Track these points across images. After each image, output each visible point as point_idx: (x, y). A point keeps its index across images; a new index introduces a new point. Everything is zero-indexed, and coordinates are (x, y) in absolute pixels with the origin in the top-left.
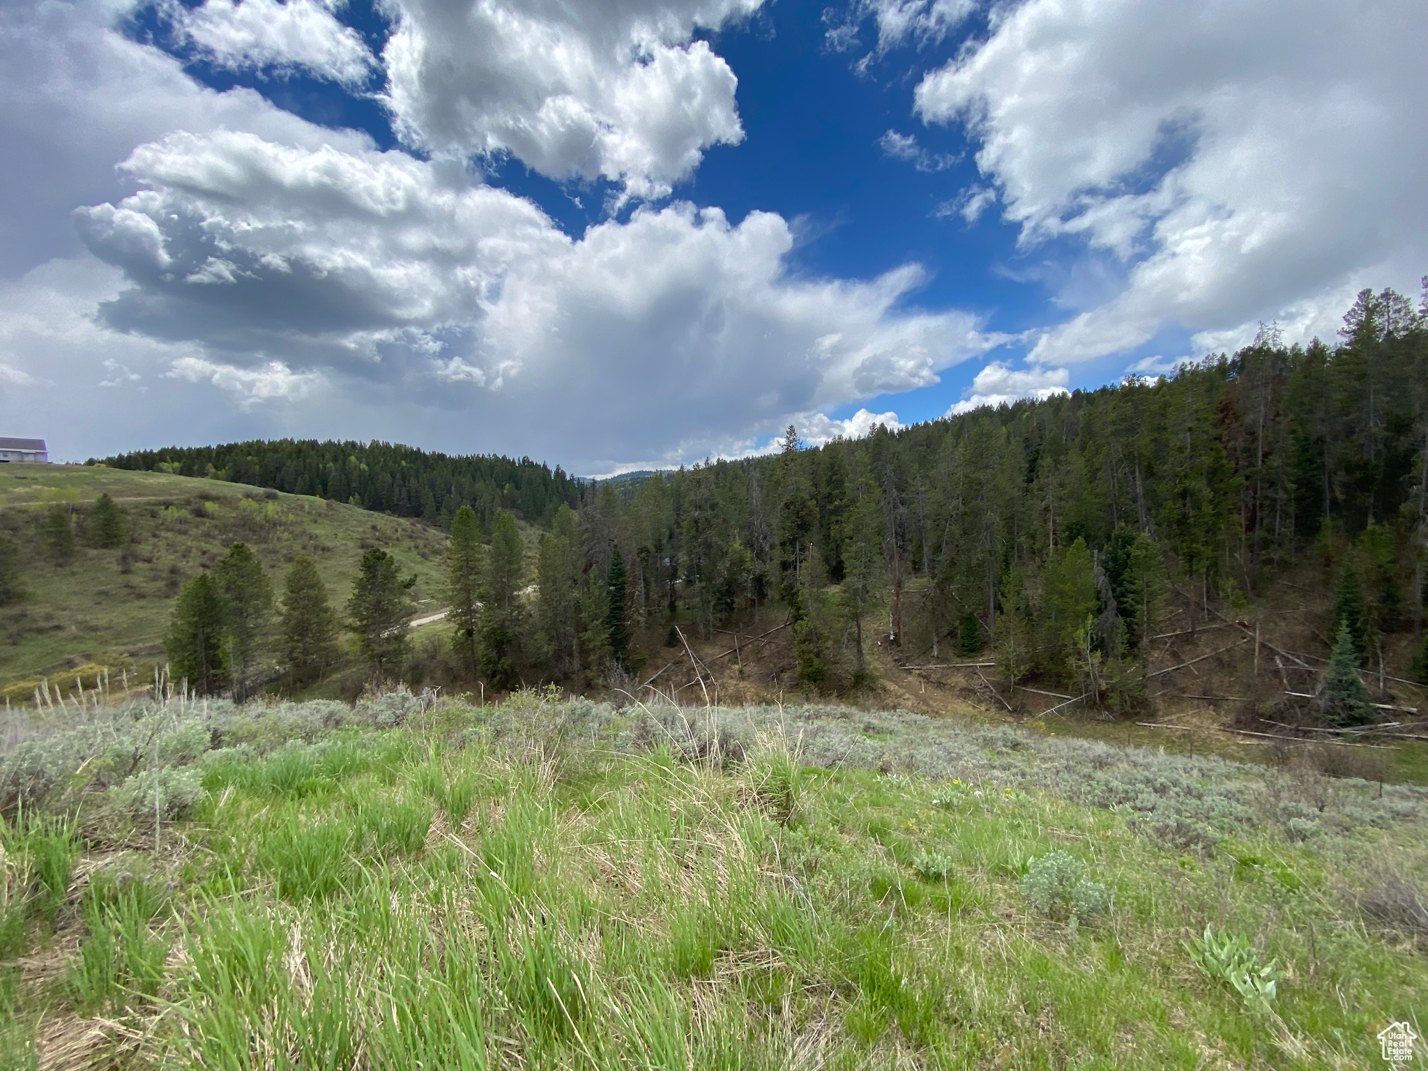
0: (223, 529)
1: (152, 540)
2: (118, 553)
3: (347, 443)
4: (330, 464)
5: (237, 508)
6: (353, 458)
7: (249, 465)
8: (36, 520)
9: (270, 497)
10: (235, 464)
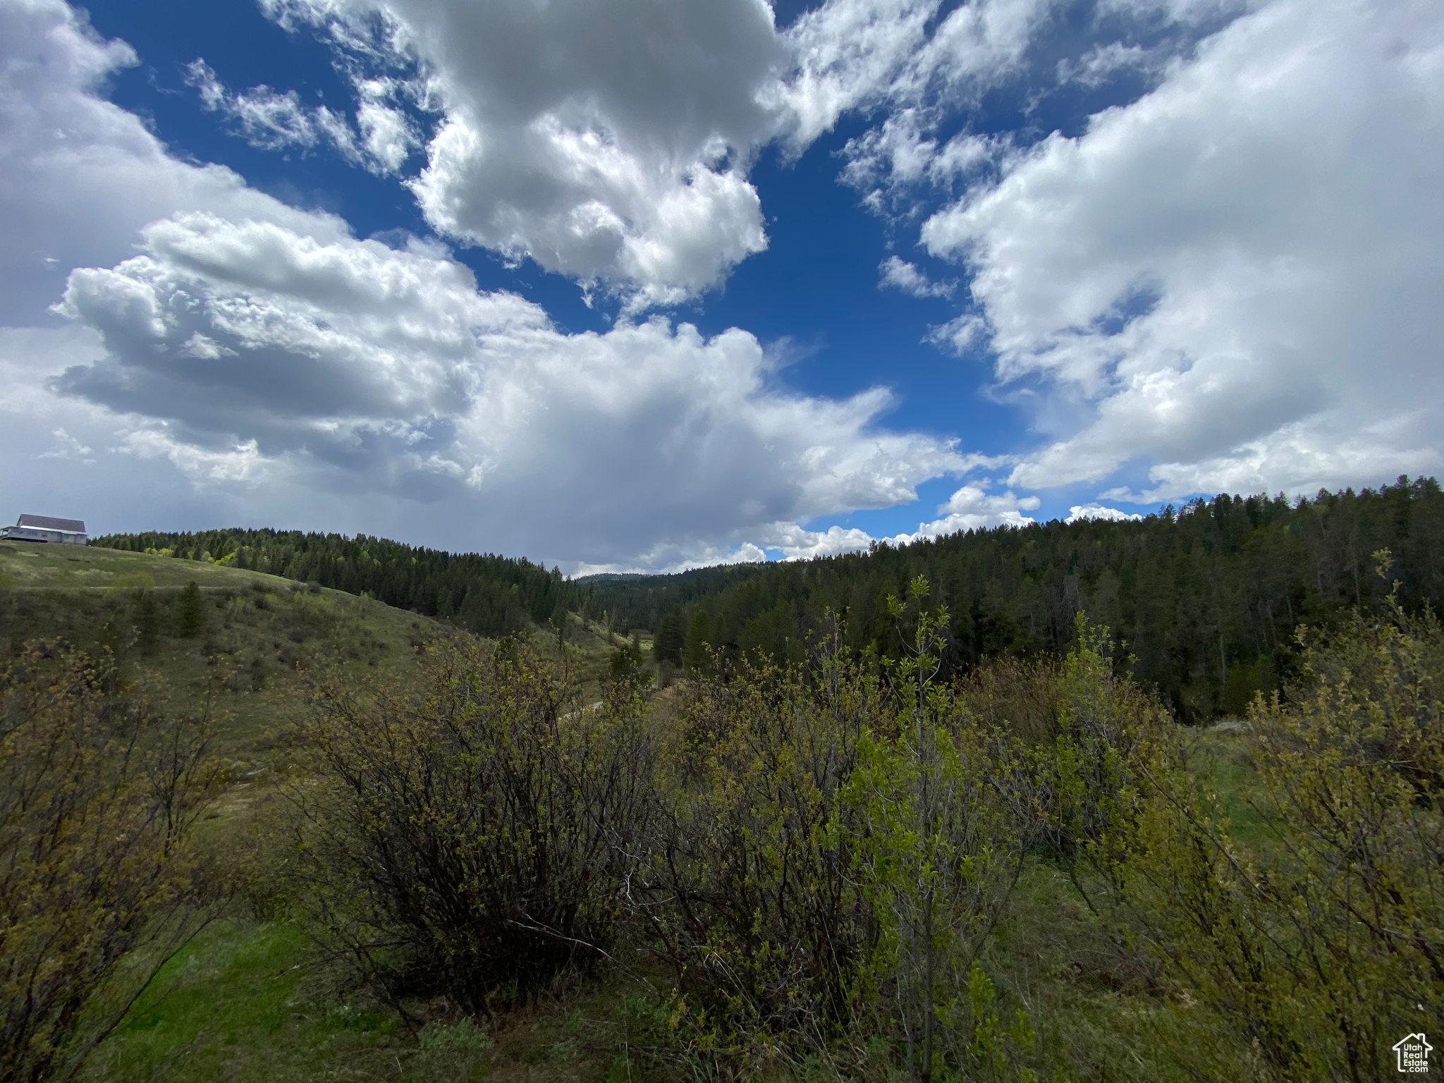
0: (287, 622)
1: (226, 632)
2: (199, 643)
3: (331, 536)
4: (341, 558)
5: (291, 601)
6: (365, 553)
7: (255, 557)
8: (111, 605)
9: (314, 591)
10: (241, 554)
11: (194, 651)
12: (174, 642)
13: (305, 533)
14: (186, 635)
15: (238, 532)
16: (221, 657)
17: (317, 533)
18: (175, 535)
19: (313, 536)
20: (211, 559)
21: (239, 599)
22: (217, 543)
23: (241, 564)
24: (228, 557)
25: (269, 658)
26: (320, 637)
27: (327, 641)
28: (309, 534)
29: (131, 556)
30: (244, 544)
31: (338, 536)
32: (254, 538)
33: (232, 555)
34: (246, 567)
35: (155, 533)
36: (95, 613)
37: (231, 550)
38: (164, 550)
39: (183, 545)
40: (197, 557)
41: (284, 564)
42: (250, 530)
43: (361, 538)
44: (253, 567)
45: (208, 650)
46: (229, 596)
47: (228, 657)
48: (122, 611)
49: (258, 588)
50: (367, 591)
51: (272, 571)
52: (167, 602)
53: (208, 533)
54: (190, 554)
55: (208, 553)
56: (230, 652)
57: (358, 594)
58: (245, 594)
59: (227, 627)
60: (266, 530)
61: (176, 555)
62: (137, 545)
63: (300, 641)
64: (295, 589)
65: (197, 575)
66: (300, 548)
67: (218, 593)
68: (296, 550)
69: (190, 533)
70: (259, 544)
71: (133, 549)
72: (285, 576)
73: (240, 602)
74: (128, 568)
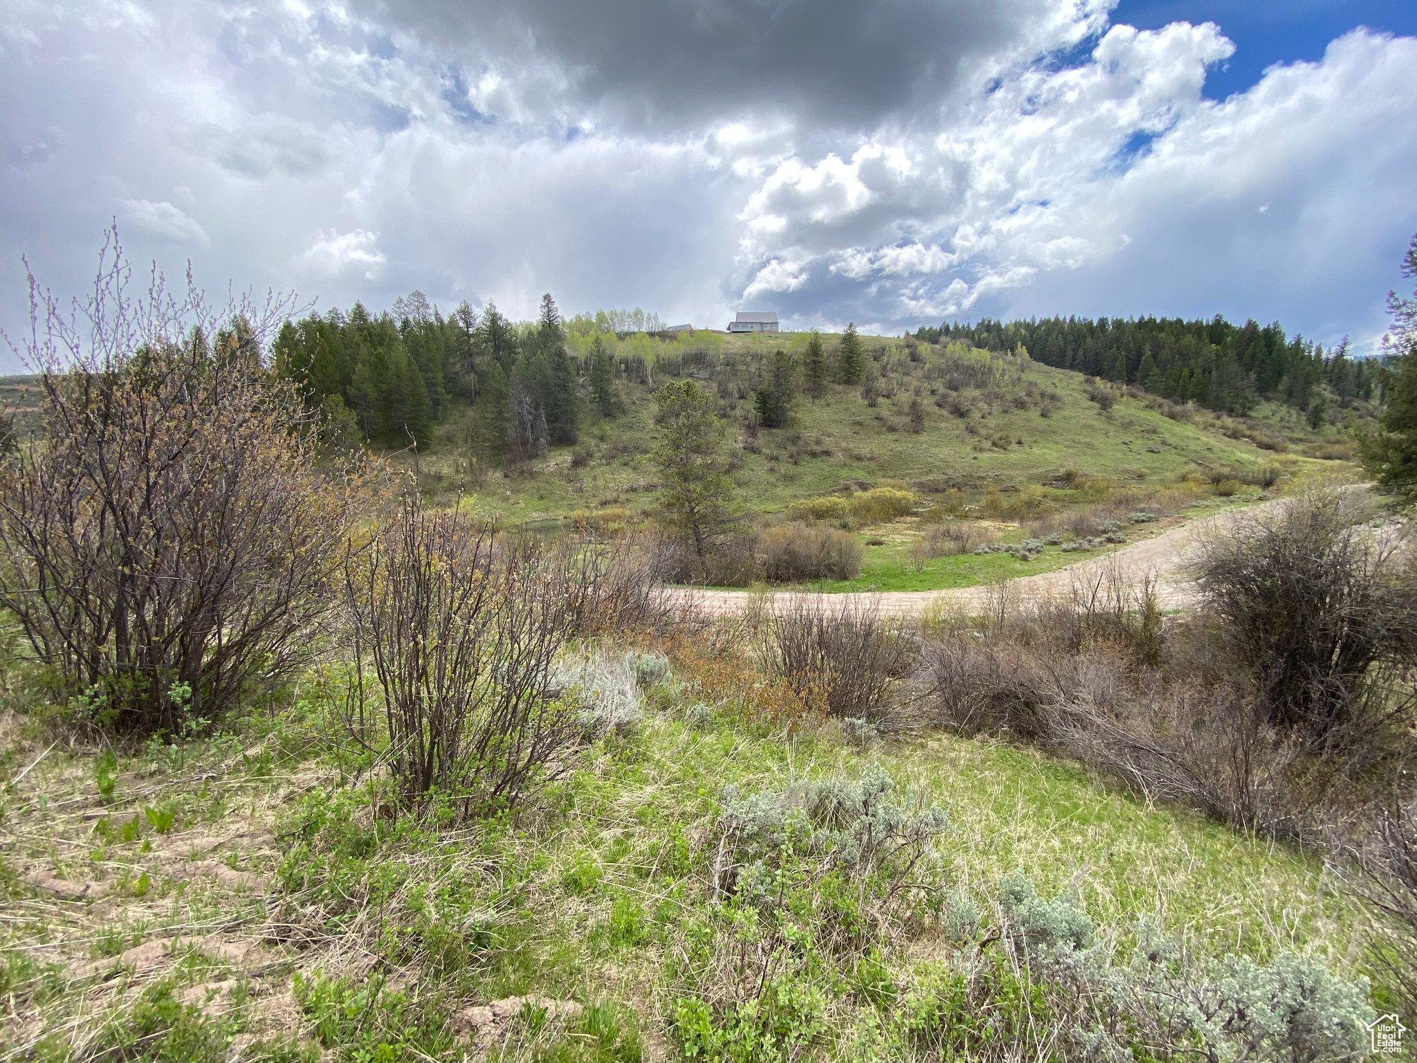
1: (883, 379)
2: (860, 388)
5: (943, 355)
11: (856, 395)
12: (839, 388)
14: (848, 382)
16: (881, 400)
21: (893, 353)
25: (927, 402)
26: (977, 387)
27: (987, 391)
45: (867, 393)
46: (884, 351)
47: (887, 401)
56: (888, 397)
59: (884, 376)
63: (956, 389)
67: (874, 349)
73: (895, 355)
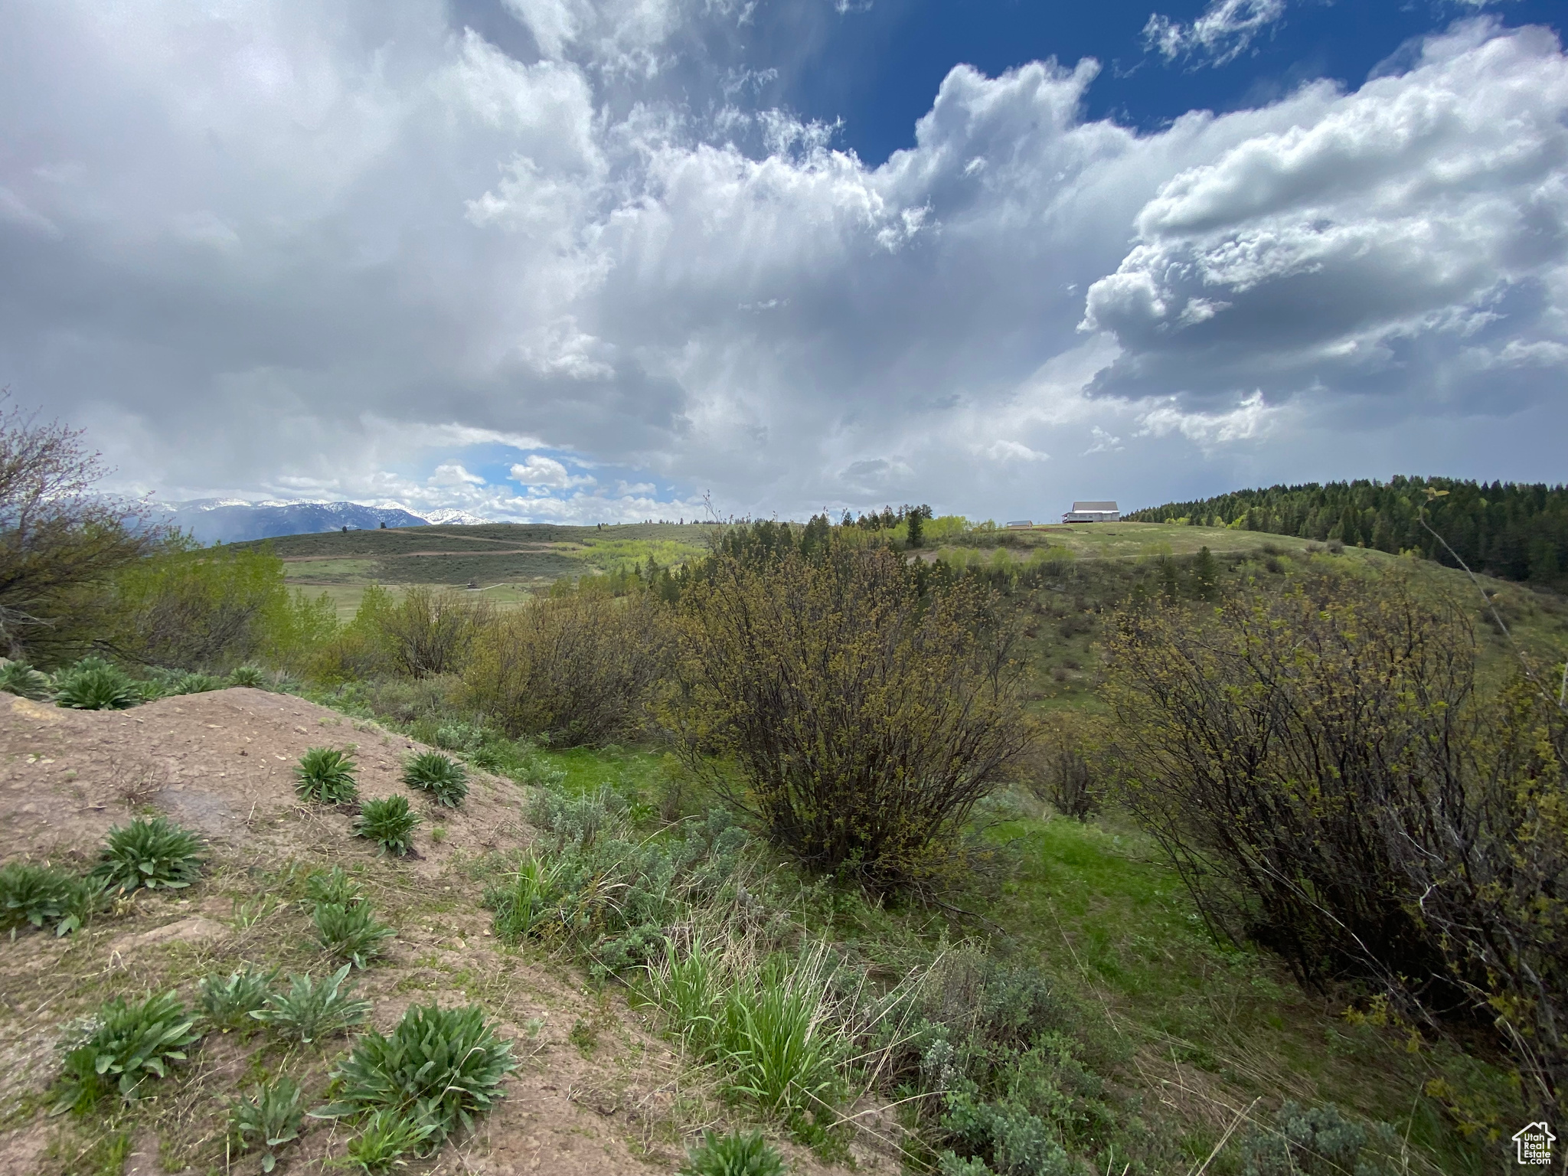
4: (1371, 509)
5: (1306, 563)
6: (1405, 500)
7: (1266, 515)
8: (1140, 571)
9: (1335, 551)
10: (1251, 515)
13: (1322, 484)
15: (1246, 494)
17: (1337, 482)
18: (1190, 503)
19: (1334, 487)
20: (1222, 523)
21: (1250, 563)
22: (1226, 508)
23: (1252, 526)
24: (1239, 520)
28: (1328, 486)
29: (1153, 528)
30: (1253, 505)
31: (1366, 483)
32: (1262, 497)
33: (1242, 517)
34: (1257, 529)
35: (1172, 504)
36: (1129, 578)
37: (1241, 513)
38: (1181, 519)
39: (1196, 513)
40: (1210, 523)
41: (1299, 523)
42: (1260, 490)
43: (1399, 482)
44: (1265, 528)
46: (1240, 559)
48: (1149, 576)
49: (1270, 551)
50: (1412, 548)
51: (1286, 530)
52: (1184, 567)
53: (1218, 498)
54: (1204, 520)
55: (1219, 518)
57: (1397, 553)
58: (1256, 557)
60: (1276, 488)
61: (1191, 523)
62: (1158, 517)
64: (1312, 550)
65: (1209, 541)
66: (1317, 502)
67: (1229, 557)
68: (1312, 506)
69: (1202, 500)
70: (1269, 503)
71: (1156, 521)
72: (1301, 536)
73: (1252, 565)
74: (1151, 537)
